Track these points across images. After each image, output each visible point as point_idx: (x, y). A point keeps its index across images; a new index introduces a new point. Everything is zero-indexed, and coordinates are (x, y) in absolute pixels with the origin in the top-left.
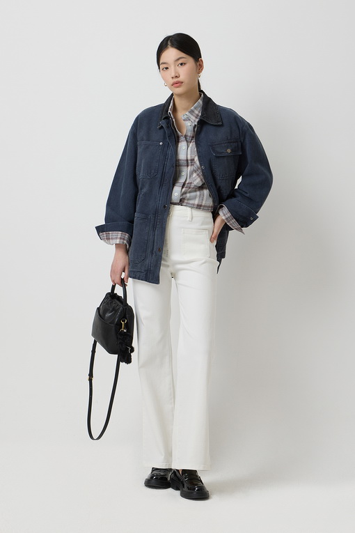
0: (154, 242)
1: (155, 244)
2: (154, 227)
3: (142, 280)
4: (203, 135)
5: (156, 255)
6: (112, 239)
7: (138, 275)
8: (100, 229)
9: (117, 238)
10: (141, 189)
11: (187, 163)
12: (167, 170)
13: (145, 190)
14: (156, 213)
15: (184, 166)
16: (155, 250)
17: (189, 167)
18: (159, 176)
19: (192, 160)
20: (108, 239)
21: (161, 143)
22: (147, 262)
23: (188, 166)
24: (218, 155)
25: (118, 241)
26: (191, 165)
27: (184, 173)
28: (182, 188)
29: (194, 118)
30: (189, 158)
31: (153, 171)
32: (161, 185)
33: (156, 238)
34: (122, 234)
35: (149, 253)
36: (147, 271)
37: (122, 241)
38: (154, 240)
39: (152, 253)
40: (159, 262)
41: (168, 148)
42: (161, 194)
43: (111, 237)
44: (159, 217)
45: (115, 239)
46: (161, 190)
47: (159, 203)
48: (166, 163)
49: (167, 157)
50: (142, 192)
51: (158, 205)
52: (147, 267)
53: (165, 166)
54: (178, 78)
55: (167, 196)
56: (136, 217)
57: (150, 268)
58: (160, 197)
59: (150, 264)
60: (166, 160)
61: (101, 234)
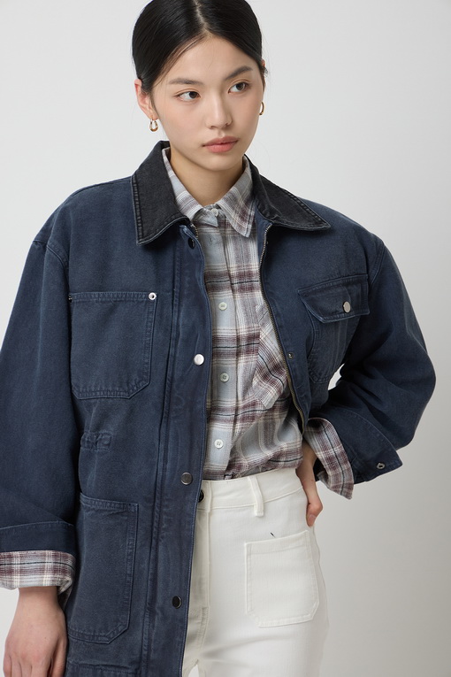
1: (160, 585)
2: (153, 538)
5: (165, 617)
6: (22, 572)
9: (42, 571)
10: (98, 427)
11: (239, 346)
12: (178, 374)
13: (111, 431)
14: (156, 495)
15: (229, 355)
16: (160, 601)
17: (243, 359)
18: (155, 389)
19: (253, 337)
20: (6, 571)
21: (152, 296)
22: (137, 637)
23: (238, 354)
25: (47, 580)
26: (248, 352)
27: (227, 377)
28: (235, 421)
29: (238, 219)
30: (243, 332)
31: (135, 376)
32: (165, 414)
33: (161, 569)
34: (55, 556)
35: (142, 613)
36: (139, 662)
37: (59, 576)
38: (155, 575)
39: (152, 612)
40: (178, 639)
41: (176, 309)
42: (167, 441)
43: (16, 567)
44: (167, 506)
45: (35, 571)
46: (167, 430)
47: (164, 469)
48: (172, 351)
49: (174, 334)
50: (102, 436)
51: (160, 472)
52: (137, 652)
53: (171, 359)
54: (227, 127)
55: (191, 448)
56: (89, 510)
57: (153, 656)
58: (166, 449)
59: (146, 642)
60: (173, 342)
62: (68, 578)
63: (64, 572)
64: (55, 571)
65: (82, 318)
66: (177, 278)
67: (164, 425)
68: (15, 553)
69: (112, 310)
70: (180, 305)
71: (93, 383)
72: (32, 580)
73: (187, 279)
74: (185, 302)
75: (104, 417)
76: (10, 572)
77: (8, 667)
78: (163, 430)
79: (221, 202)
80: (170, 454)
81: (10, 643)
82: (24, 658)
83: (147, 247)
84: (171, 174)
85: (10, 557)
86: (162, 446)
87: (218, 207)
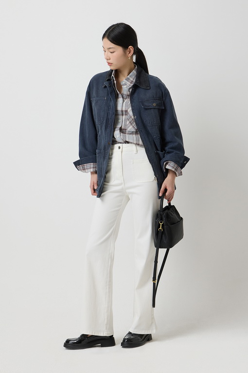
2: (104, 158)
4: (136, 95)
6: (87, 169)
8: (77, 164)
9: (90, 168)
11: (123, 113)
12: (110, 117)
13: (100, 133)
14: (105, 148)
15: (120, 115)
18: (105, 121)
19: (126, 111)
20: (84, 169)
21: (105, 98)
24: (147, 108)
25: (92, 170)
26: (125, 115)
27: (120, 121)
29: (129, 83)
31: (101, 118)
34: (94, 164)
42: (106, 134)
44: (107, 151)
45: (89, 168)
47: (106, 141)
48: (109, 111)
49: (110, 108)
61: (78, 167)
63: (96, 168)
64: (93, 168)
67: (106, 130)
69: (97, 102)
85: (84, 165)
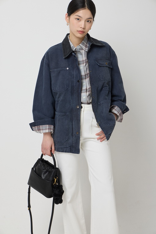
0: (73, 129)
1: (74, 130)
2: (72, 120)
3: (68, 152)
5: (75, 137)
6: (42, 130)
7: (65, 149)
8: (32, 125)
9: (46, 129)
10: (59, 97)
12: (74, 85)
13: (61, 98)
14: (72, 111)
15: (84, 79)
16: (74, 133)
17: (87, 79)
18: (70, 88)
19: (88, 74)
20: (39, 130)
21: (68, 69)
22: (70, 141)
23: (86, 78)
25: (47, 131)
26: (88, 77)
28: (87, 92)
30: (86, 74)
31: (65, 86)
32: (72, 93)
33: (74, 126)
34: (49, 126)
35: (70, 136)
36: (71, 146)
37: (50, 130)
38: (73, 128)
39: (73, 136)
40: (78, 141)
41: (73, 71)
42: (73, 99)
43: (41, 129)
44: (74, 113)
45: (45, 129)
46: (73, 97)
47: (73, 105)
48: (73, 80)
49: (73, 76)
50: (59, 100)
51: (72, 106)
52: (70, 144)
53: (73, 82)
54: (84, 29)
55: (78, 100)
56: (58, 115)
57: (73, 145)
58: (73, 101)
59: (72, 142)
60: (73, 78)
61: (33, 127)
62: (52, 130)
63: (51, 129)
64: (49, 129)
65: (53, 75)
66: (73, 64)
67: (72, 96)
68: (40, 126)
69: (59, 73)
70: (74, 70)
71: (57, 88)
72: (44, 131)
73: (75, 64)
74: (75, 69)
75: (60, 95)
76: (40, 130)
77: (42, 151)
78: (72, 97)
79: (80, 45)
80: (74, 102)
81: (42, 145)
82: (45, 148)
83: (65, 58)
84: (70, 41)
85: (40, 127)
86: (72, 100)
87: (80, 46)
